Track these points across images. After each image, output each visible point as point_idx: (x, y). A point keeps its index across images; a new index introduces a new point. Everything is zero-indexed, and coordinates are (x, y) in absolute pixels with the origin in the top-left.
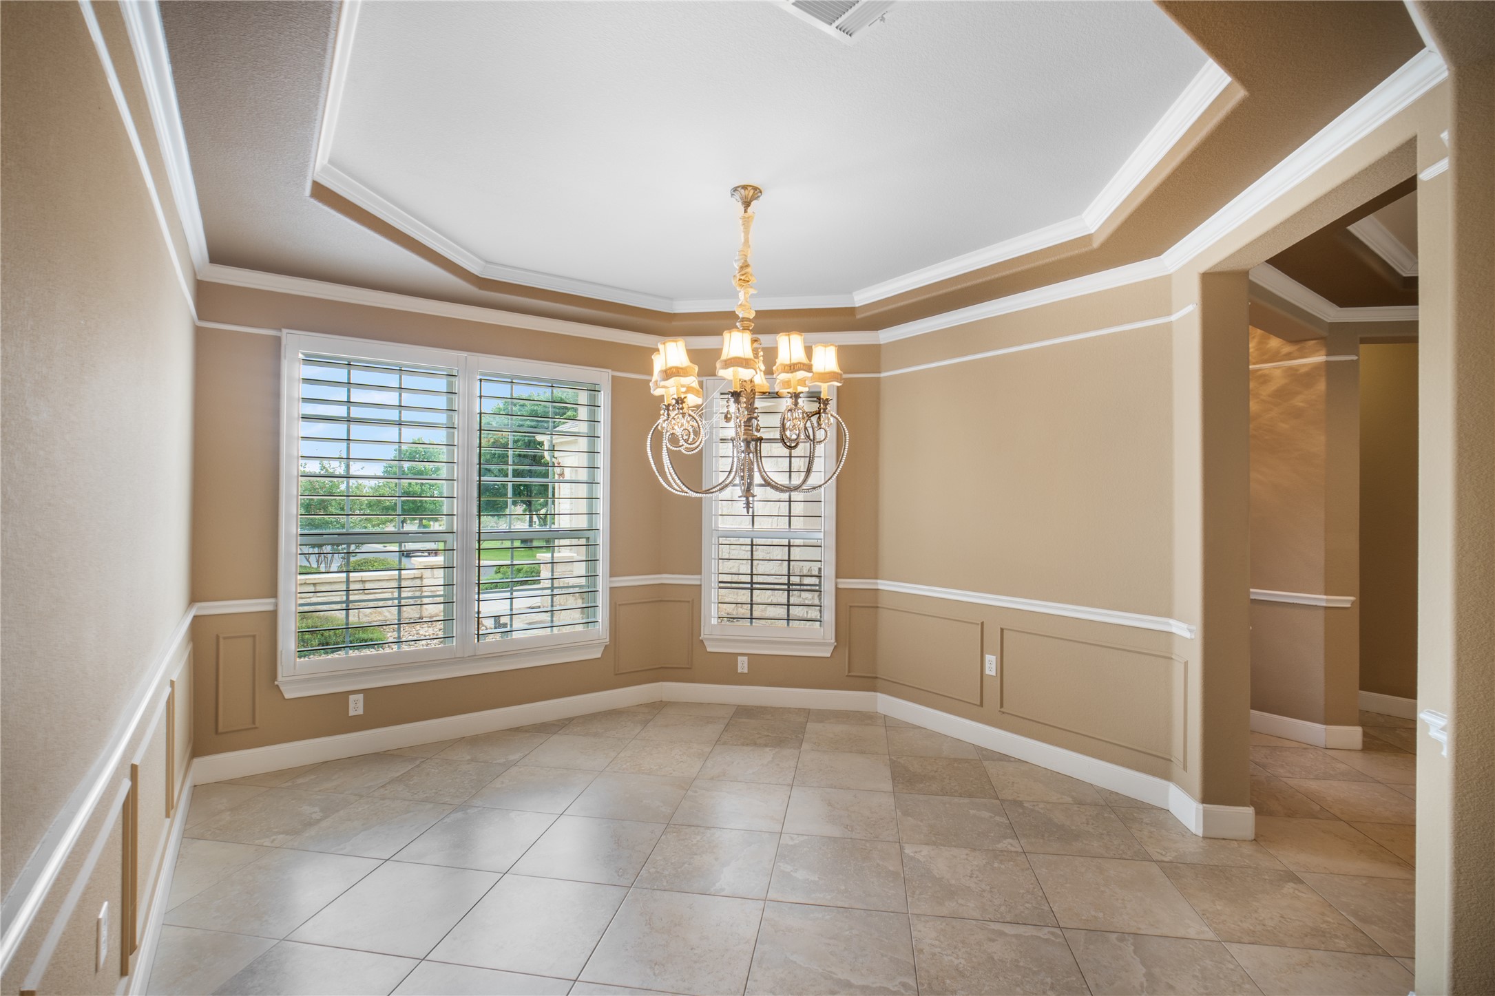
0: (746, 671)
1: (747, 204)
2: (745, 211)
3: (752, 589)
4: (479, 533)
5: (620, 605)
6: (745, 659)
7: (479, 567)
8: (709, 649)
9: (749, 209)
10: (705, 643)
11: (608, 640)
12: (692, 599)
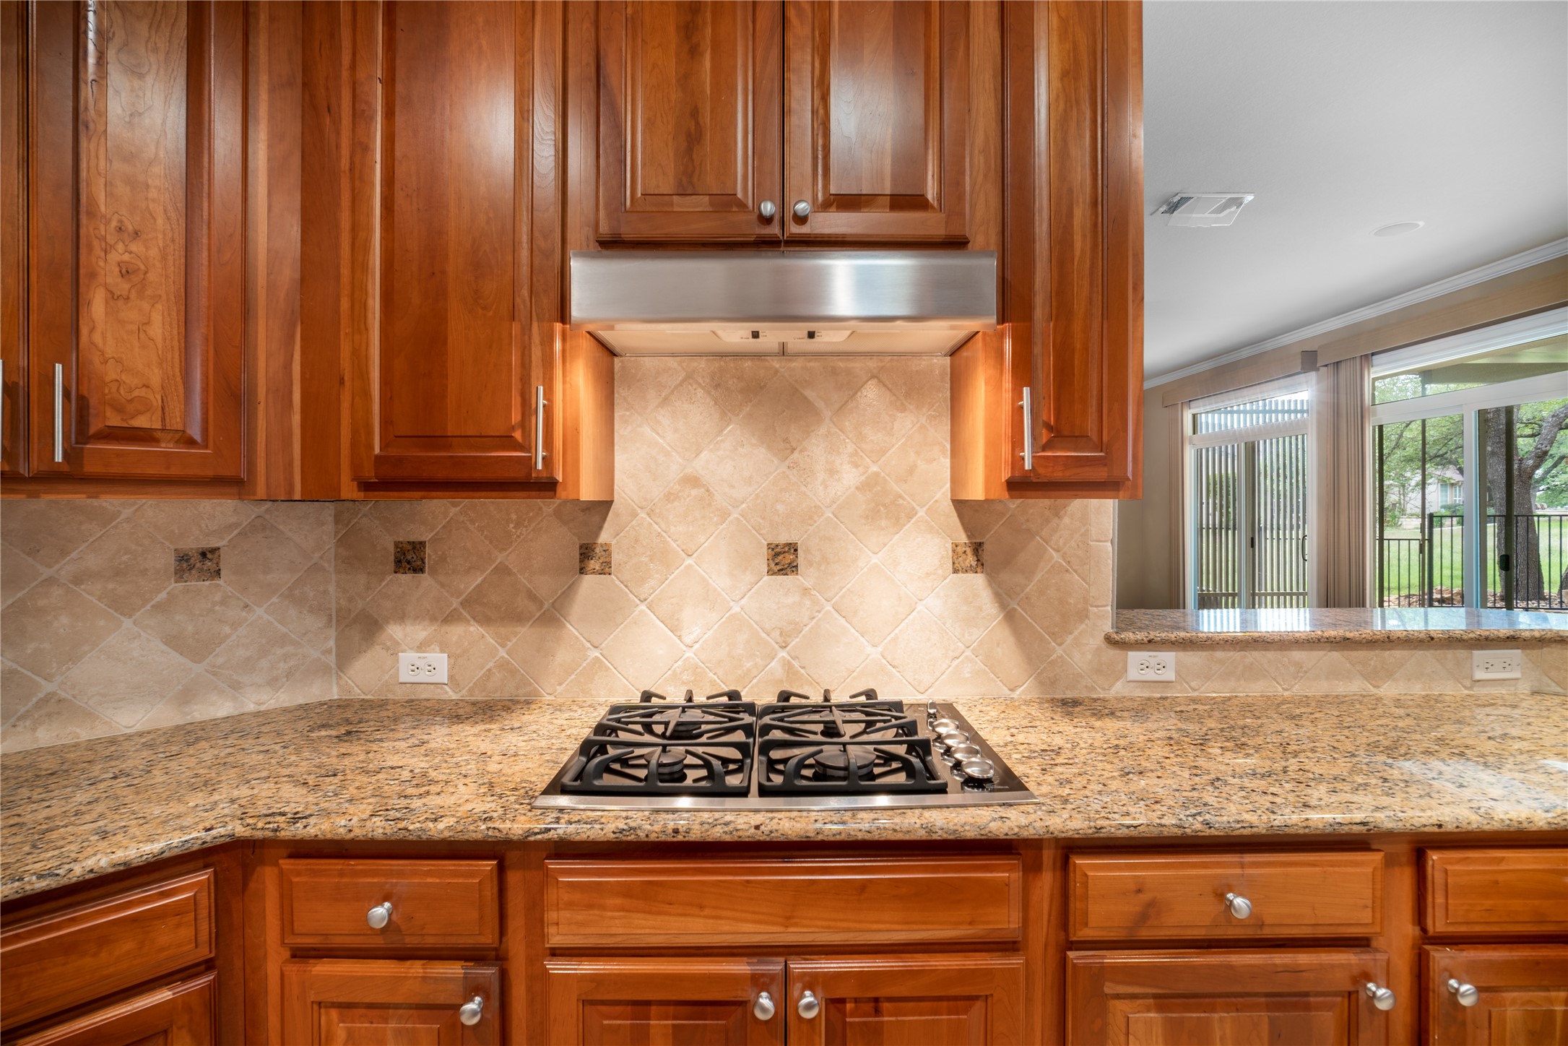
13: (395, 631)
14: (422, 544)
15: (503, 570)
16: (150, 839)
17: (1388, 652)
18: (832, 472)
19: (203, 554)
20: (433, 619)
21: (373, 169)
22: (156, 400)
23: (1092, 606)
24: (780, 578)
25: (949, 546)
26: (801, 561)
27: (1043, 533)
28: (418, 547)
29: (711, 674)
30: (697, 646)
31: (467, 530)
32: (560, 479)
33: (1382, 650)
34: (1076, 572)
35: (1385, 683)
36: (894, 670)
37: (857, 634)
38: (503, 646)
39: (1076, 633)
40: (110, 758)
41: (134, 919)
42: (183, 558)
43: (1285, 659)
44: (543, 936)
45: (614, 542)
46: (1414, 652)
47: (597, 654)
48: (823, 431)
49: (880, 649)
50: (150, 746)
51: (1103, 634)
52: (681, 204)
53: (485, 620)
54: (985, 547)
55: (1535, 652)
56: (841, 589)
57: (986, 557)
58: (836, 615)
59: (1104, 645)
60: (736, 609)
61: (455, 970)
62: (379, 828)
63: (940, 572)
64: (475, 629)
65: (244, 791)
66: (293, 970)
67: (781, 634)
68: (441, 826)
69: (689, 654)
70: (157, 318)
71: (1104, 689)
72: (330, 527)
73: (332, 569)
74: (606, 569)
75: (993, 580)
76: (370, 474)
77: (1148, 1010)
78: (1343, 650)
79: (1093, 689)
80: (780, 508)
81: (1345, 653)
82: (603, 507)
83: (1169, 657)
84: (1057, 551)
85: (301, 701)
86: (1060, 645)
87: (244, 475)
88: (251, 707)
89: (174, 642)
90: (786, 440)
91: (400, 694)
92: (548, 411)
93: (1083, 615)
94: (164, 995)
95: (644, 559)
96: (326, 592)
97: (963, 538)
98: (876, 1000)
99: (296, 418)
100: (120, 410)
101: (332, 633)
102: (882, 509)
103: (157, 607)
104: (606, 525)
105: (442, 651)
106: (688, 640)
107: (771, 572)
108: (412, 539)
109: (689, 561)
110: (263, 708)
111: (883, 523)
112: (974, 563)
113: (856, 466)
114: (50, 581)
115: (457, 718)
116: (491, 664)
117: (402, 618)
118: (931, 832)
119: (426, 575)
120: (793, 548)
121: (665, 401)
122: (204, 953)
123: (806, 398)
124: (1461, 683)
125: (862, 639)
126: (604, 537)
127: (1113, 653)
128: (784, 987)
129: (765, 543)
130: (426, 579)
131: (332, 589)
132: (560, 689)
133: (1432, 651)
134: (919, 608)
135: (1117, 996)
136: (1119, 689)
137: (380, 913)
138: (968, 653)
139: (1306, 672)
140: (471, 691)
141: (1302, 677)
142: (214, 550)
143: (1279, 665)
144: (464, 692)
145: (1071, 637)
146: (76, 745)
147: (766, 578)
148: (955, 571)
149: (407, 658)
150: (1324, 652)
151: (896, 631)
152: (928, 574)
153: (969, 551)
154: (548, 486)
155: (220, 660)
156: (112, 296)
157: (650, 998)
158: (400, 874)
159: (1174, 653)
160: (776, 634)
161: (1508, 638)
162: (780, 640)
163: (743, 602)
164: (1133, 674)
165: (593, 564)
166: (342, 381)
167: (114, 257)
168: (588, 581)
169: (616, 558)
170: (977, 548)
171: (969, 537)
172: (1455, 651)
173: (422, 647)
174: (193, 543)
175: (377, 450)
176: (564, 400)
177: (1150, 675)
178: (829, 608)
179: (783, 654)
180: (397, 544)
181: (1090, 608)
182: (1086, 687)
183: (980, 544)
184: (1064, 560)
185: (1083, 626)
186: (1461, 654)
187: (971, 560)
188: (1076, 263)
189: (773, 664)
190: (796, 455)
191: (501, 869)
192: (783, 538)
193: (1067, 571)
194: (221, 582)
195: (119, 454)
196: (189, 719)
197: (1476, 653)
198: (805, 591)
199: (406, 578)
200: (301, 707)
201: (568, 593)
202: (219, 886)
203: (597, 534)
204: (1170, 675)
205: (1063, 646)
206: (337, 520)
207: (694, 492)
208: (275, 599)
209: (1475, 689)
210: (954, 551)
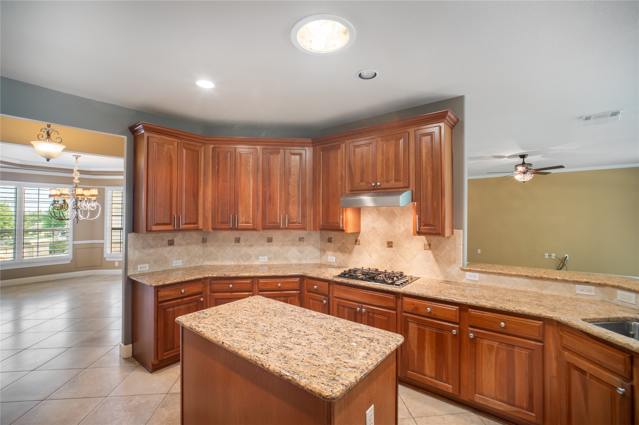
0: (117, 265)
1: (77, 158)
2: (77, 160)
3: (121, 244)
4: (24, 230)
5: (77, 249)
6: (117, 262)
7: (24, 239)
8: (107, 260)
9: (77, 159)
10: (106, 258)
11: (72, 258)
12: (101, 247)
13: (328, 253)
14: (332, 238)
15: (343, 243)
16: (294, 273)
17: (545, 282)
18: (399, 227)
19: (302, 238)
20: (333, 251)
21: (321, 181)
22: (296, 218)
23: (457, 260)
24: (389, 248)
25: (423, 244)
26: (393, 245)
27: (445, 242)
28: (331, 238)
29: (377, 266)
30: (374, 260)
31: (338, 236)
32: (345, 229)
33: (543, 280)
34: (453, 252)
35: (544, 290)
36: (412, 270)
37: (404, 261)
38: (343, 257)
39: (453, 266)
40: (291, 266)
41: (292, 282)
42: (300, 239)
43: (511, 279)
44: (333, 295)
45: (360, 239)
46: (554, 282)
47: (357, 260)
48: (397, 219)
49: (409, 265)
50: (295, 265)
51: (460, 267)
52: (362, 184)
53: (341, 252)
54: (431, 245)
55: (602, 288)
56: (401, 251)
57: (431, 247)
58: (400, 257)
59: (460, 270)
60: (381, 254)
61: (324, 297)
62: (316, 276)
63: (421, 249)
64: (339, 253)
65: (304, 271)
66: (307, 293)
67: (389, 260)
68: (322, 277)
69: (373, 262)
70: (296, 208)
71: (460, 280)
72: (319, 234)
73: (319, 241)
74: (359, 244)
75: (433, 252)
76: (320, 228)
77: (415, 325)
78: (530, 279)
79: (457, 280)
80: (389, 234)
81: (530, 280)
82: (358, 233)
83: (477, 275)
84: (448, 247)
85: (315, 263)
86: (449, 268)
87: (305, 228)
88: (308, 263)
89: (299, 251)
90: (390, 221)
91: (328, 264)
92: (342, 218)
93: (455, 262)
94: (295, 292)
95: (366, 243)
96: (318, 245)
97: (426, 243)
98: (374, 313)
99: (312, 219)
100: (292, 220)
101: (319, 252)
102: (409, 235)
103: (297, 246)
104: (359, 236)
105: (334, 257)
106: (373, 259)
107: (387, 247)
108: (330, 237)
109: (373, 244)
110: (309, 263)
111: (409, 238)
112: (429, 248)
113: (404, 226)
114: (286, 241)
115: (336, 268)
116: (341, 260)
117: (329, 250)
118: (380, 288)
119: (332, 243)
120: (392, 242)
121: (369, 213)
122: (299, 288)
123: (394, 212)
124: (572, 294)
125: (405, 262)
126: (359, 238)
127: (462, 272)
128: (362, 308)
129: (387, 241)
130: (332, 244)
131: (319, 244)
132: (352, 266)
133: (561, 283)
134: (417, 257)
135: (410, 322)
136: (464, 281)
137: (315, 287)
138: (428, 268)
139: (518, 284)
140: (338, 264)
141: (516, 285)
142: (304, 237)
143: (509, 281)
144: (337, 264)
145: (452, 267)
146: (288, 264)
147: (387, 248)
148: (425, 250)
149: (329, 257)
150: (523, 279)
151: (412, 261)
152: (419, 250)
153: (428, 245)
154: (343, 231)
155: (304, 254)
156: (292, 205)
157: (346, 306)
158: (318, 283)
159: (478, 274)
160: (388, 259)
161: (585, 282)
162: (389, 261)
163: (383, 252)
164: (467, 277)
165: (357, 243)
166: (317, 213)
167: (292, 200)
168: (356, 246)
169: (361, 242)
170: (430, 245)
171: (427, 242)
172: (570, 284)
173: (332, 256)
174: (301, 236)
175: (321, 224)
176: (345, 217)
177: (472, 278)
178: (398, 255)
179: (390, 264)
180: (328, 238)
181: (456, 261)
182: (456, 279)
183: (430, 244)
184: (450, 249)
185: (455, 265)
186: (572, 285)
187: (428, 247)
188: (429, 190)
189: (388, 265)
190: (392, 224)
191: (329, 285)
192: (390, 240)
193: (451, 251)
194: (304, 242)
195: (292, 225)
196: (300, 263)
197: (577, 285)
198: (394, 251)
199: (329, 243)
200: (314, 264)
201: (353, 248)
202: (300, 280)
203: (358, 238)
204: (477, 279)
205: (450, 269)
206: (320, 233)
207: (374, 230)
208: (311, 246)
209: (577, 296)
210: (424, 245)
